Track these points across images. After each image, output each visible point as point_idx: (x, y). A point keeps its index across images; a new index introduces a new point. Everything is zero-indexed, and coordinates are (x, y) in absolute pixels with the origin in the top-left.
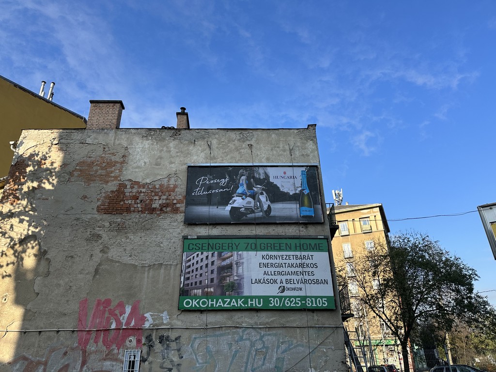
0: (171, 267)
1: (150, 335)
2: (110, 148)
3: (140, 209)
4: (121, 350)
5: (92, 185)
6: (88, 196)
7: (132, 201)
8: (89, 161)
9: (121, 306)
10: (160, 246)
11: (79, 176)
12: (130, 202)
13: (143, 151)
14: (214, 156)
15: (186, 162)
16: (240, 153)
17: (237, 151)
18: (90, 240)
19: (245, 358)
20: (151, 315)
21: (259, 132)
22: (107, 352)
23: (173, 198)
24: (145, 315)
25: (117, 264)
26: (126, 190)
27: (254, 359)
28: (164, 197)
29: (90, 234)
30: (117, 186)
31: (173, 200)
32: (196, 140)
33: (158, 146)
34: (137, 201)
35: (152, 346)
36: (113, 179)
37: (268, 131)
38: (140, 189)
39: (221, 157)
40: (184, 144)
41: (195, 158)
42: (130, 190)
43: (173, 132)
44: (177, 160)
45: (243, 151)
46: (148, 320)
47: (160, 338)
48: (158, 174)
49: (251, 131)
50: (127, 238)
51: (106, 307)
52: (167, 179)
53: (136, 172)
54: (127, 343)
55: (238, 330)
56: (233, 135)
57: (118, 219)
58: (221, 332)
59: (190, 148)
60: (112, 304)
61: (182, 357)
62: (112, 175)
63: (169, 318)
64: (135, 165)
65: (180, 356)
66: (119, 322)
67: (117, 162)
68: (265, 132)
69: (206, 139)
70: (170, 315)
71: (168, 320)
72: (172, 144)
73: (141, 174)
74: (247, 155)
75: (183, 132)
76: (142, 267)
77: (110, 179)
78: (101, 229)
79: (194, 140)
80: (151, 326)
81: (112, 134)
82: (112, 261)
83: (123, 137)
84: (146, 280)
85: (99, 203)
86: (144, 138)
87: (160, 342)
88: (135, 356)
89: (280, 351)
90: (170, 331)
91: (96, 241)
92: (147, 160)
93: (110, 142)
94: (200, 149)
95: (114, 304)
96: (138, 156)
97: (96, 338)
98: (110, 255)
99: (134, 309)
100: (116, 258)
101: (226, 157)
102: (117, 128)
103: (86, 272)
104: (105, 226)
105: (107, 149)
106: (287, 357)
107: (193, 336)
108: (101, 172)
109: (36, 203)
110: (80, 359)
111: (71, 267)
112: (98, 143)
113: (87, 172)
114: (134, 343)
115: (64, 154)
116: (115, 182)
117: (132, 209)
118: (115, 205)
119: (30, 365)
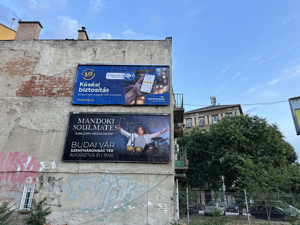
0: (60, 133)
1: (42, 176)
2: (28, 53)
3: (44, 94)
4: (22, 186)
5: (14, 77)
6: (11, 85)
7: (39, 88)
8: (14, 61)
9: (25, 156)
10: (55, 119)
11: (6, 71)
12: (37, 88)
13: (50, 55)
14: (97, 59)
15: (78, 62)
16: (116, 56)
17: (114, 55)
18: (8, 113)
19: (105, 193)
20: (44, 163)
21: (131, 42)
22: (12, 187)
23: (67, 86)
24: (40, 163)
25: (25, 129)
26: (36, 81)
27: (111, 194)
28: (61, 86)
29: (9, 110)
30: (30, 78)
31: (67, 88)
32: (87, 48)
33: (60, 51)
34: (43, 88)
35: (42, 183)
36: (28, 73)
37: (138, 42)
38: (45, 80)
39: (103, 59)
40: (78, 50)
41: (84, 59)
42: (39, 81)
43: (71, 42)
44: (72, 61)
45: (118, 55)
46: (42, 166)
47: (48, 179)
48: (58, 70)
49: (126, 42)
50: (34, 112)
51: (14, 157)
52: (63, 74)
53: (43, 68)
54: (27, 180)
55: (102, 175)
56: (112, 44)
57: (29, 100)
58: (90, 176)
59: (82, 53)
60: (19, 155)
61: (62, 191)
62: (28, 71)
63: (56, 166)
64: (43, 64)
65: (61, 190)
66: (22, 167)
67: (32, 62)
68: (135, 42)
69: (93, 47)
70: (57, 163)
71: (55, 167)
72: (70, 50)
73: (47, 70)
74: (121, 58)
75: (78, 42)
76: (42, 132)
77: (26, 73)
78: (17, 106)
79: (85, 48)
80: (44, 170)
81: (31, 43)
82: (22, 127)
83: (38, 46)
84: (43, 140)
85: (17, 89)
86: (52, 46)
87: (48, 181)
88: (31, 189)
89: (128, 189)
90: (56, 174)
91: (13, 114)
92: (52, 61)
93: (29, 49)
94: (89, 53)
95: (21, 155)
96: (46, 58)
97: (7, 177)
98: (21, 124)
99: (33, 159)
100: (25, 126)
101: (106, 59)
102: (34, 40)
103: (4, 134)
104: (19, 104)
105: (26, 54)
106: (133, 193)
107: (71, 178)
108: (20, 69)
112: (21, 50)
113: (11, 69)
114: (31, 181)
116: (29, 76)
117: (39, 93)
118: (28, 91)
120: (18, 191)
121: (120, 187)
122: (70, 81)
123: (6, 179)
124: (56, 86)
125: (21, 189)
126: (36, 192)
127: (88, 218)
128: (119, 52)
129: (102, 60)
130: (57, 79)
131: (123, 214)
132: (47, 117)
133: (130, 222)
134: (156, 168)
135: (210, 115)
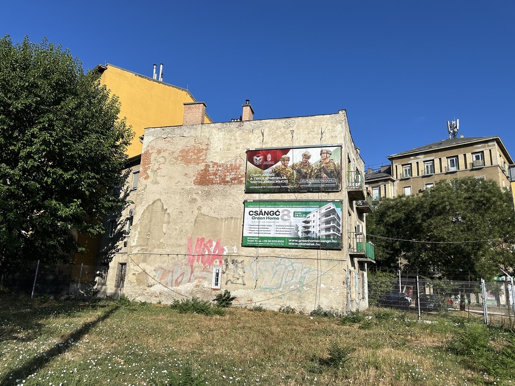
1: (227, 259)
2: (199, 139)
3: (219, 182)
4: (211, 267)
5: (190, 166)
6: (188, 174)
8: (187, 149)
9: (210, 241)
10: (231, 206)
11: (182, 160)
12: (212, 177)
13: (219, 140)
14: (266, 142)
15: (246, 147)
16: (285, 137)
17: (282, 136)
18: (191, 202)
20: (227, 248)
21: (300, 119)
22: (204, 268)
23: (238, 174)
24: (224, 248)
25: (207, 217)
26: (210, 169)
27: (287, 276)
28: (233, 173)
29: (191, 198)
30: (204, 166)
32: (254, 129)
33: (228, 135)
34: (217, 176)
35: (228, 265)
37: (307, 118)
38: (218, 168)
40: (246, 133)
41: (253, 143)
42: (212, 169)
43: (238, 124)
44: (241, 146)
45: (286, 136)
46: (225, 250)
47: (232, 261)
48: (229, 157)
49: (293, 119)
50: (212, 200)
51: (202, 242)
52: (234, 160)
53: (215, 156)
54: (214, 262)
55: (278, 258)
56: (281, 123)
57: (206, 188)
58: (268, 259)
59: (250, 136)
62: (201, 158)
64: (214, 151)
65: (244, 271)
66: (209, 250)
67: (203, 149)
68: (304, 119)
69: (261, 129)
70: (238, 248)
71: (237, 251)
72: (238, 133)
73: (218, 157)
74: (290, 139)
75: (245, 123)
76: (221, 219)
77: (200, 161)
78: (197, 195)
80: (227, 254)
81: (199, 128)
82: (204, 215)
83: (206, 130)
84: (224, 227)
85: (194, 178)
86: (220, 130)
87: (232, 263)
88: (219, 270)
89: (303, 273)
90: (238, 257)
91: (194, 203)
92: (222, 147)
93: (198, 134)
94: (257, 136)
95: (206, 240)
96: (216, 144)
97: (198, 259)
98: (202, 212)
99: (218, 244)
100: (206, 214)
101: (274, 141)
102: (202, 124)
103: (190, 221)
104: (198, 193)
105: (197, 140)
106: (307, 276)
107: (251, 261)
108: (194, 157)
109: (158, 179)
110: (190, 270)
111: (181, 218)
112: (191, 136)
113: (186, 157)
114: (218, 263)
115: (171, 145)
116: (203, 164)
117: (214, 182)
118: (204, 179)
119: (165, 272)
120: (209, 272)
121: (295, 270)
122: (241, 168)
123: (198, 261)
124: (228, 174)
125: (211, 270)
126: (224, 273)
128: (288, 131)
129: (271, 143)
131: (299, 294)
132: (225, 204)
133: (305, 300)
134: (328, 254)
135: (443, 156)
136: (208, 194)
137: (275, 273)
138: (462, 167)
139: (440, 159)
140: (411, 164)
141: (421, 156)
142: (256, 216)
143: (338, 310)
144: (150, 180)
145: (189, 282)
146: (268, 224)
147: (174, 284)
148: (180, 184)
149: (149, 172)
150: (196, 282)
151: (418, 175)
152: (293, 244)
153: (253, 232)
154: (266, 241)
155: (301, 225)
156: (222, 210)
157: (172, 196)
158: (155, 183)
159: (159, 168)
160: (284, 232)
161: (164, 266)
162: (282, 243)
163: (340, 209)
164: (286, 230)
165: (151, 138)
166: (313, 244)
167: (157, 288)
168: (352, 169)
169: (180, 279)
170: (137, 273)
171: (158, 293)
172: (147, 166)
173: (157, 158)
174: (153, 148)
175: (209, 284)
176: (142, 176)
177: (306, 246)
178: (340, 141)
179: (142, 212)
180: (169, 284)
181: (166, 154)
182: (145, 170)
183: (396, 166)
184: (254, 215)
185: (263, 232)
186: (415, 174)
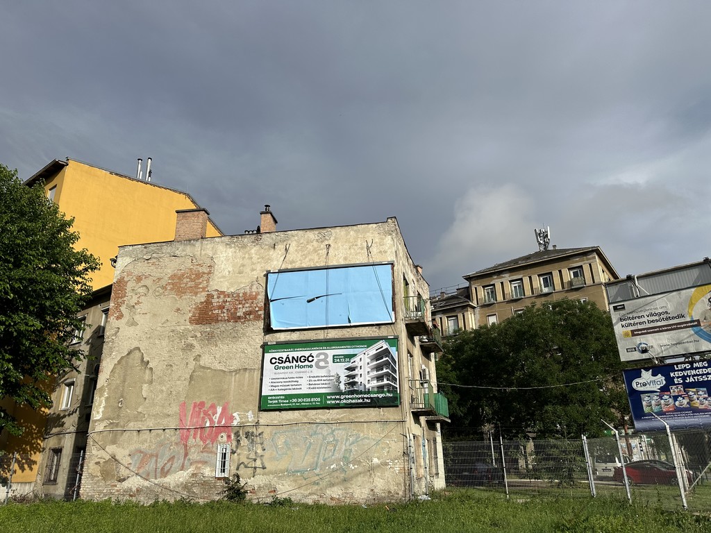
1: (238, 432)
2: (197, 259)
3: (226, 318)
4: (215, 444)
5: (184, 297)
6: (181, 309)
7: (219, 311)
8: (180, 273)
9: (213, 407)
10: (245, 353)
11: (172, 289)
12: (217, 311)
13: (227, 259)
15: (266, 268)
16: (318, 254)
17: (315, 252)
18: (184, 349)
19: (318, 449)
20: (238, 414)
21: (338, 230)
22: (203, 447)
23: (255, 305)
24: (234, 415)
25: (209, 370)
26: (213, 301)
27: (326, 451)
28: (247, 305)
29: (185, 344)
30: (206, 297)
31: (256, 307)
32: (276, 244)
33: (241, 253)
34: (224, 310)
35: (239, 440)
36: (201, 290)
38: (226, 299)
40: (265, 249)
41: (275, 263)
42: (217, 300)
43: (254, 237)
45: (321, 252)
46: (236, 419)
47: (246, 434)
48: (241, 283)
49: (330, 230)
50: (216, 345)
51: (200, 409)
52: (249, 287)
53: (221, 282)
54: (220, 438)
55: (313, 425)
56: (312, 235)
57: (208, 329)
58: (297, 428)
59: (271, 253)
60: (206, 406)
61: (265, 450)
62: (201, 286)
63: (254, 417)
64: (220, 275)
65: (263, 448)
66: (211, 421)
67: (204, 273)
68: (344, 229)
69: (285, 243)
70: (253, 413)
72: (254, 250)
73: (226, 283)
75: (264, 236)
76: (230, 372)
77: (198, 290)
78: (194, 338)
79: (274, 244)
80: (239, 424)
81: (198, 244)
82: (204, 368)
83: (208, 247)
84: (233, 383)
85: (190, 315)
86: (228, 246)
87: (246, 438)
88: (226, 449)
89: (348, 443)
90: (255, 427)
91: (190, 350)
92: (231, 269)
93: (196, 253)
94: (280, 253)
95: (208, 405)
96: (223, 266)
97: (195, 434)
98: (202, 363)
99: (224, 410)
100: (208, 365)
101: (304, 260)
102: (202, 238)
103: (183, 378)
104: (196, 336)
105: (194, 261)
106: (354, 448)
107: (274, 432)
108: (190, 284)
109: (137, 318)
110: (182, 452)
111: (170, 374)
112: (186, 255)
113: (178, 285)
114: (225, 438)
115: (157, 268)
116: (203, 293)
117: (220, 318)
118: (205, 316)
119: (144, 456)
120: (211, 452)
121: (337, 441)
122: (259, 297)
123: (195, 438)
124: (241, 306)
125: (214, 449)
126: (233, 452)
127: (300, 482)
128: (322, 246)
129: (299, 262)
130: (241, 295)
131: (343, 475)
132: (234, 350)
133: (352, 484)
134: (382, 413)
135: (534, 274)
136: (210, 338)
137: (309, 448)
138: (558, 287)
139: (530, 278)
140: (494, 285)
141: (507, 275)
142: (280, 365)
143: (398, 494)
144: (124, 320)
145: (181, 470)
146: (298, 375)
147: (158, 475)
148: (169, 324)
149: (123, 308)
150: (191, 470)
151: (504, 298)
152: (333, 402)
153: (277, 388)
154: (295, 400)
155: (343, 374)
156: (231, 358)
157: (157, 342)
158: (132, 325)
159: (138, 303)
160: (320, 386)
161: (144, 447)
162: (318, 402)
163: (394, 348)
164: (323, 382)
165: (128, 260)
166: (361, 401)
167: (134, 482)
168: (411, 294)
169: (168, 465)
170: (102, 461)
171: (134, 489)
172: (120, 300)
173: (135, 289)
174: (130, 274)
175: (212, 471)
176: (113, 315)
177: (351, 404)
178: (391, 258)
179: (111, 367)
180: (152, 474)
181: (148, 282)
182: (118, 306)
183: (476, 288)
184: (277, 364)
185: (290, 387)
186: (500, 298)
